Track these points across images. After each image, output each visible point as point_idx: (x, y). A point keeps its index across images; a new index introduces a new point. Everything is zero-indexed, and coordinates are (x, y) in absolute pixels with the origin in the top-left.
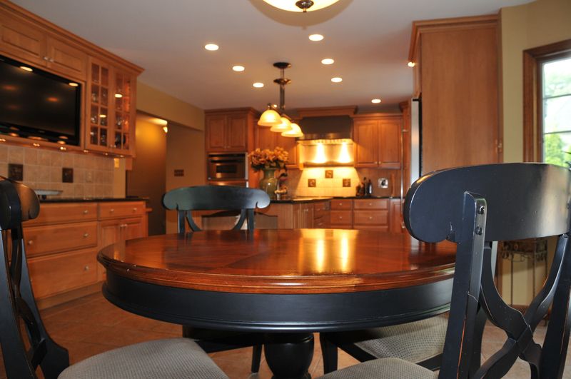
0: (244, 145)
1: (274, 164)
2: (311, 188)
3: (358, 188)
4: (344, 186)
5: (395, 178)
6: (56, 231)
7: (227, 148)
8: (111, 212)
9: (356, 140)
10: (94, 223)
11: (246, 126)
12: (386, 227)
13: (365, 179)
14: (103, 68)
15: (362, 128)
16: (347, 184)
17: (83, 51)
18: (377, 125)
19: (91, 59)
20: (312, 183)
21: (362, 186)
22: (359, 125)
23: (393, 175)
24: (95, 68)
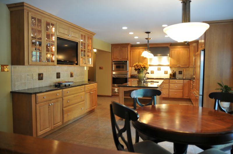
0: (127, 58)
1: (144, 69)
2: (152, 74)
3: (171, 75)
4: (165, 73)
5: (185, 71)
6: (74, 97)
7: (120, 59)
8: (88, 88)
9: (171, 56)
10: (84, 93)
11: (128, 50)
12: (182, 90)
13: (173, 71)
14: (84, 35)
15: (173, 52)
16: (166, 73)
17: (78, 30)
18: (179, 50)
19: (81, 33)
20: (152, 72)
21: (172, 74)
22: (172, 50)
23: (185, 70)
24: (82, 35)
